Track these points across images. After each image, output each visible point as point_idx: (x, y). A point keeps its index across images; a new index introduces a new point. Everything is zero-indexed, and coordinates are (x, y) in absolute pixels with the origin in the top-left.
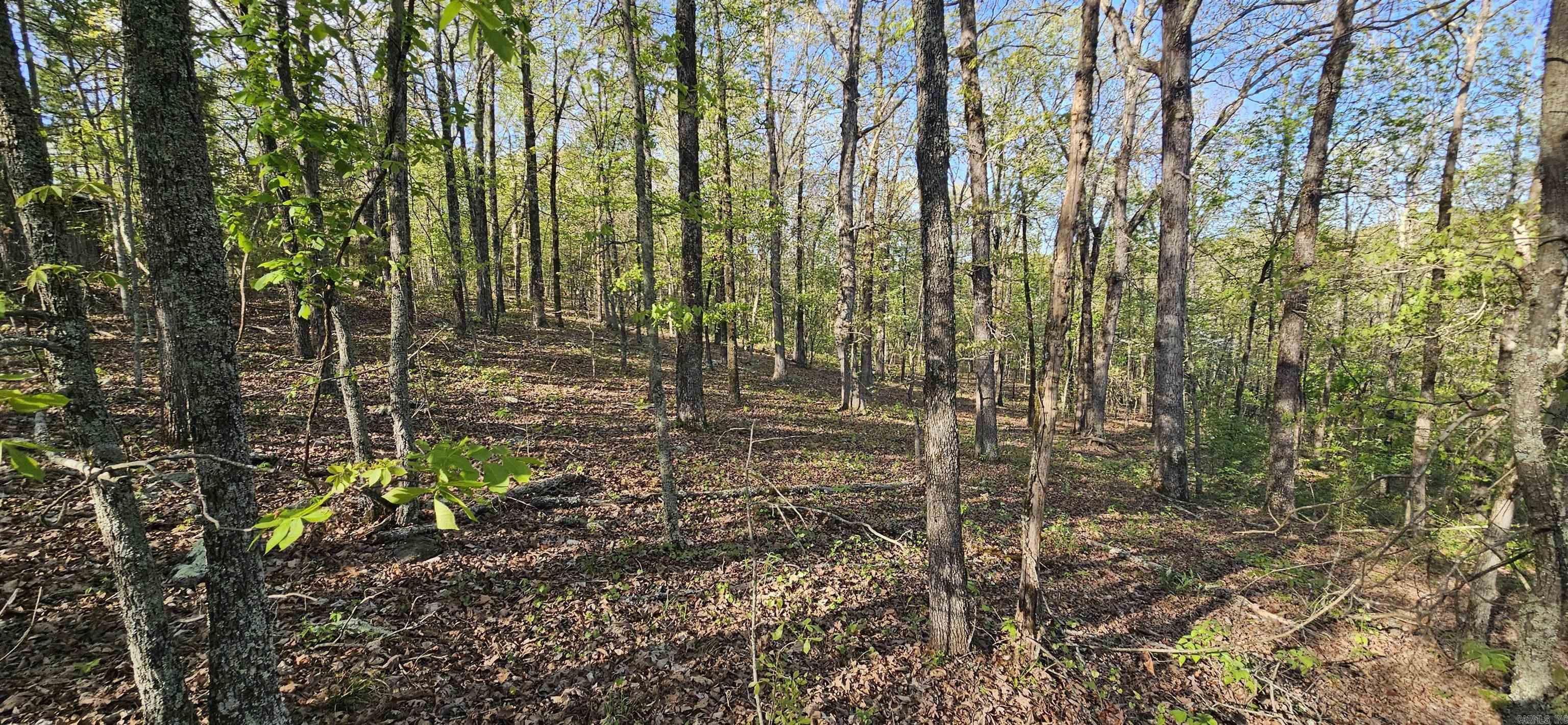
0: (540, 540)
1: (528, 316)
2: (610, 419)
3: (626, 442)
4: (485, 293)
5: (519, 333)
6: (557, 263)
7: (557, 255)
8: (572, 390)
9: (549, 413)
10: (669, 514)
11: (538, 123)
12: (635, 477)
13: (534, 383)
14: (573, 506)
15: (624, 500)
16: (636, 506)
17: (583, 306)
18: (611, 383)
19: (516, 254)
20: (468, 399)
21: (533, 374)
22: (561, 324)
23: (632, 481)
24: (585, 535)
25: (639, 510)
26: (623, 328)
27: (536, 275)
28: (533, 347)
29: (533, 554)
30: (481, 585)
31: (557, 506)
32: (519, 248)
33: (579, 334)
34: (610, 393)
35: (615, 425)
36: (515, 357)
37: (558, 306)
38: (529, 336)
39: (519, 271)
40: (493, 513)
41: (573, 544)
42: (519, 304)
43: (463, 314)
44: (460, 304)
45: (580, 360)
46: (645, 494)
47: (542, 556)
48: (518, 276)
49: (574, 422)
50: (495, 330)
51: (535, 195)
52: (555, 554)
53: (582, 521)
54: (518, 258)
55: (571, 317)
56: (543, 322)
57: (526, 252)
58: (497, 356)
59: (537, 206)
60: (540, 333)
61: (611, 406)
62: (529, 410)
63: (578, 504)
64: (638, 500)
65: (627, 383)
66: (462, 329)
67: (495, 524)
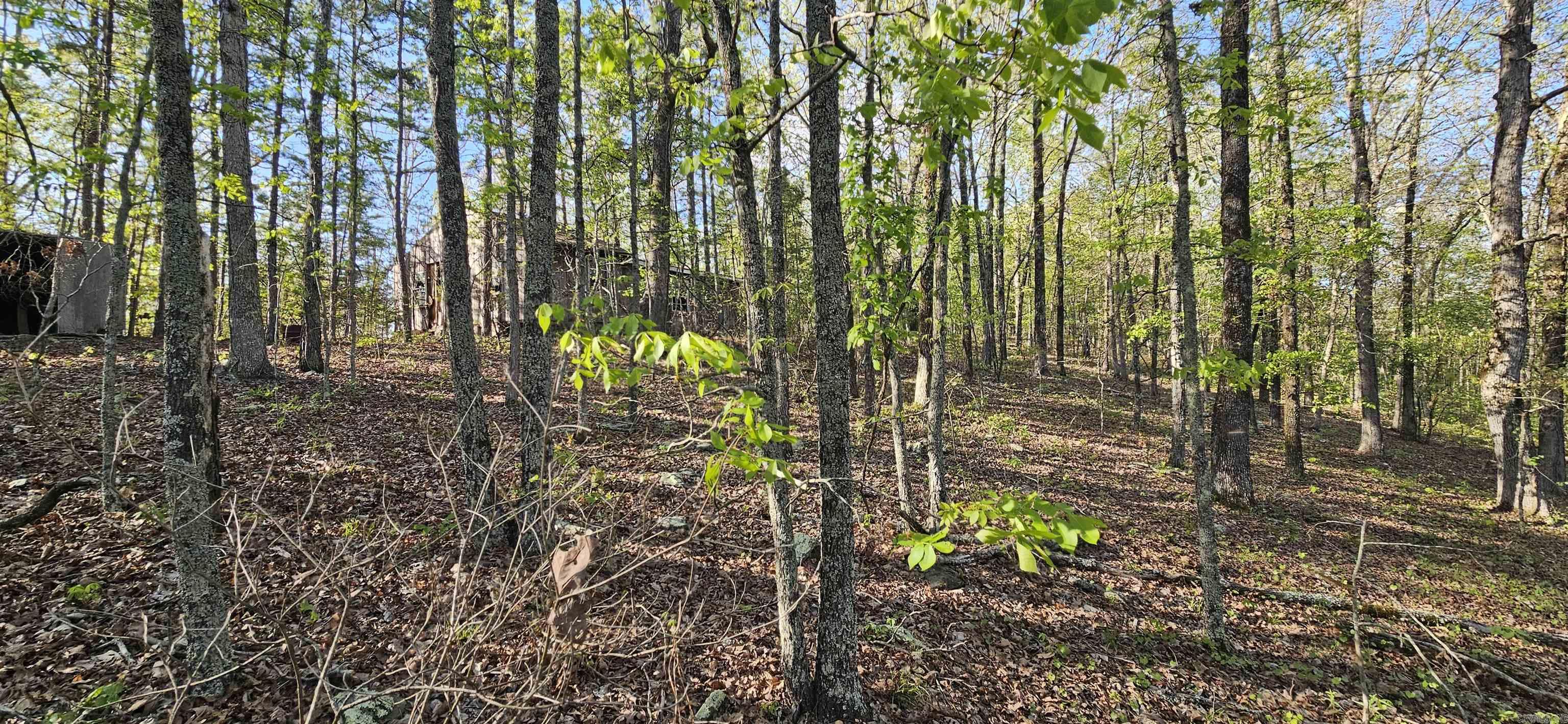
0: (1055, 597)
1: (1030, 364)
2: (1124, 478)
3: (1144, 508)
4: (990, 342)
5: (1023, 382)
6: (1060, 309)
7: (1061, 302)
8: (1078, 443)
9: (1055, 466)
10: (1211, 606)
11: (1046, 170)
12: (1159, 551)
13: (1037, 432)
14: (1087, 569)
15: (1146, 575)
16: (1161, 585)
17: (1087, 354)
18: (1123, 440)
19: (1017, 303)
20: (978, 443)
21: (1036, 423)
22: (1063, 372)
23: (1156, 556)
24: (1104, 604)
25: (1166, 591)
26: (1137, 379)
27: (1039, 323)
28: (1036, 395)
29: (1048, 610)
30: (1001, 628)
31: (1070, 565)
32: (1022, 297)
33: (1082, 384)
34: (1122, 451)
35: (1128, 487)
36: (1018, 405)
37: (1061, 353)
38: (1032, 384)
39: (1020, 320)
40: (1007, 558)
41: (1091, 612)
42: (1019, 352)
43: (971, 361)
44: (969, 352)
45: (1085, 412)
46: (1172, 573)
47: (1058, 615)
48: (1020, 324)
49: (1082, 478)
50: (998, 377)
51: (1042, 244)
52: (1071, 617)
53: (1099, 588)
54: (1020, 306)
55: (1075, 365)
56: (1044, 371)
57: (1028, 300)
58: (1000, 403)
59: (1042, 255)
60: (1043, 381)
61: (1123, 464)
62: (1034, 461)
63: (1093, 569)
64: (1163, 580)
65: (1141, 439)
66: (970, 375)
67: (1010, 571)
